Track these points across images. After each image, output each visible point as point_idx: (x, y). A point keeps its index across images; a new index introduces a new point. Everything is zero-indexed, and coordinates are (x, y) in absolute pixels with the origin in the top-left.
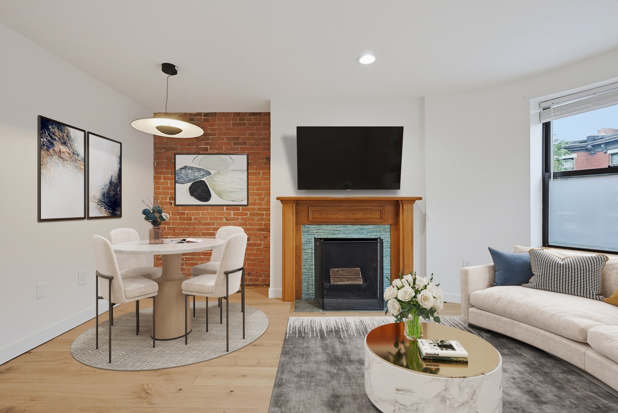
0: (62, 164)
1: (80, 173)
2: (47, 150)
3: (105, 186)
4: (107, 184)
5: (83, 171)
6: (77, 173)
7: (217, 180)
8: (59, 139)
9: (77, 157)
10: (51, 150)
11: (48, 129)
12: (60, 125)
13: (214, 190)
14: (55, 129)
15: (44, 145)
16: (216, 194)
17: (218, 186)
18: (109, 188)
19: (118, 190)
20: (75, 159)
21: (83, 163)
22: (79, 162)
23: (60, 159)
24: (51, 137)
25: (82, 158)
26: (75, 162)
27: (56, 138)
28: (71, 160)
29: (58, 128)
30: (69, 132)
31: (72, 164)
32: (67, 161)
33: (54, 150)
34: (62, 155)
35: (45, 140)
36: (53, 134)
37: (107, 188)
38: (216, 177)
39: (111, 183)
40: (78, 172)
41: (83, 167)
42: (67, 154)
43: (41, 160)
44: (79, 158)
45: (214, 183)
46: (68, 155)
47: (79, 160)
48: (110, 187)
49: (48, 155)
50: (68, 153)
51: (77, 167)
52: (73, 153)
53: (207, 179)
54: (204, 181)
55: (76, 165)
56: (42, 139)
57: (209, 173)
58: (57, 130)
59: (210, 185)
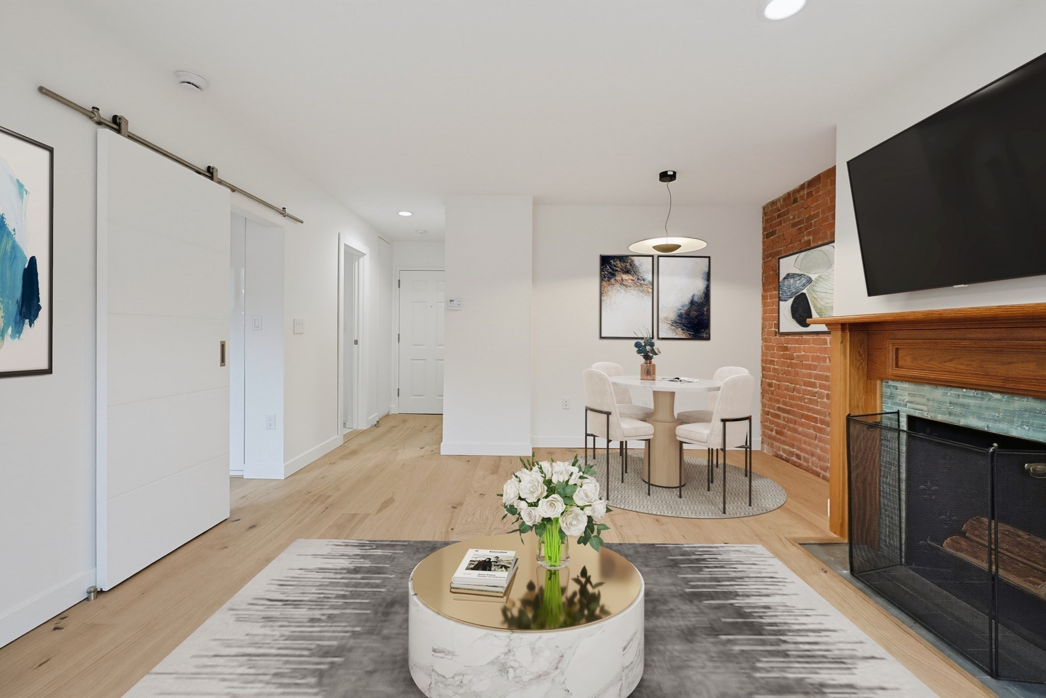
0: (624, 290)
1: (646, 296)
2: (608, 280)
3: (683, 306)
4: (685, 304)
5: (651, 294)
6: (642, 296)
7: (818, 290)
8: (621, 269)
9: (642, 282)
10: (612, 281)
11: (610, 264)
12: (622, 258)
13: (815, 307)
14: (617, 262)
15: (605, 277)
16: (817, 313)
17: (819, 300)
18: (689, 309)
19: (705, 309)
20: (641, 284)
21: (651, 287)
22: (645, 286)
23: (622, 287)
24: (613, 269)
25: (649, 282)
26: (640, 287)
27: (618, 269)
28: (636, 285)
29: (620, 261)
30: (632, 261)
31: (636, 289)
32: (630, 287)
33: (615, 280)
34: (624, 283)
35: (606, 273)
36: (615, 266)
37: (686, 309)
38: (817, 285)
39: (692, 303)
40: (644, 296)
41: (650, 290)
42: (630, 281)
43: (602, 289)
44: (646, 282)
45: (815, 296)
46: (632, 282)
47: (646, 284)
48: (691, 307)
49: (609, 285)
50: (632, 280)
51: (642, 291)
52: (638, 279)
53: (808, 290)
54: (804, 294)
55: (642, 289)
56: (603, 273)
57: (810, 281)
58: (619, 262)
59: (811, 300)
